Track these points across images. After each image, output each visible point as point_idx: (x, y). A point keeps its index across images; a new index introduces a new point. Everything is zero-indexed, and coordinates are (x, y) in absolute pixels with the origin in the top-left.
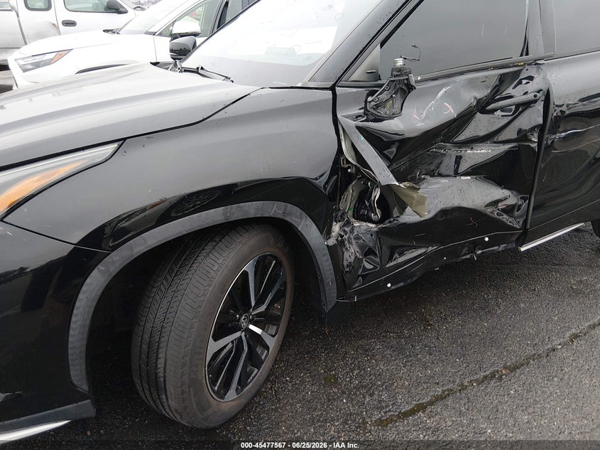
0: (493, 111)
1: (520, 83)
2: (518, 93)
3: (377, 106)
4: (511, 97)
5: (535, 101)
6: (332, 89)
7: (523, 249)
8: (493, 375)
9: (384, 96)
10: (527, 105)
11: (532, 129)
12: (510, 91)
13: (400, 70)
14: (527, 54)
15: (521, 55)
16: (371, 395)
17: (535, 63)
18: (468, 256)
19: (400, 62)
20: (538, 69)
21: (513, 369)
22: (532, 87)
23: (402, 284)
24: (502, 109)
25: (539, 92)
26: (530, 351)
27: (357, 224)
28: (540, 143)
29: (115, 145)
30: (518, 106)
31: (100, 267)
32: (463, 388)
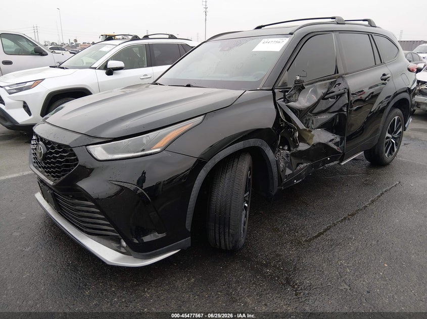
0: (328, 98)
1: (336, 86)
2: (337, 90)
3: (289, 97)
4: (334, 92)
5: (344, 93)
6: (272, 90)
7: (342, 164)
8: (345, 218)
9: (293, 92)
10: (341, 95)
11: (344, 106)
12: (333, 89)
13: (299, 81)
14: (338, 73)
15: (335, 74)
16: (297, 232)
17: (341, 77)
18: (322, 168)
19: (298, 78)
20: (343, 79)
21: (353, 215)
22: (342, 87)
23: (301, 180)
24: (331, 98)
25: (345, 89)
26: (356, 208)
27: (282, 152)
28: (347, 112)
29: (203, 116)
30: (337, 96)
31: (204, 168)
32: (335, 225)
